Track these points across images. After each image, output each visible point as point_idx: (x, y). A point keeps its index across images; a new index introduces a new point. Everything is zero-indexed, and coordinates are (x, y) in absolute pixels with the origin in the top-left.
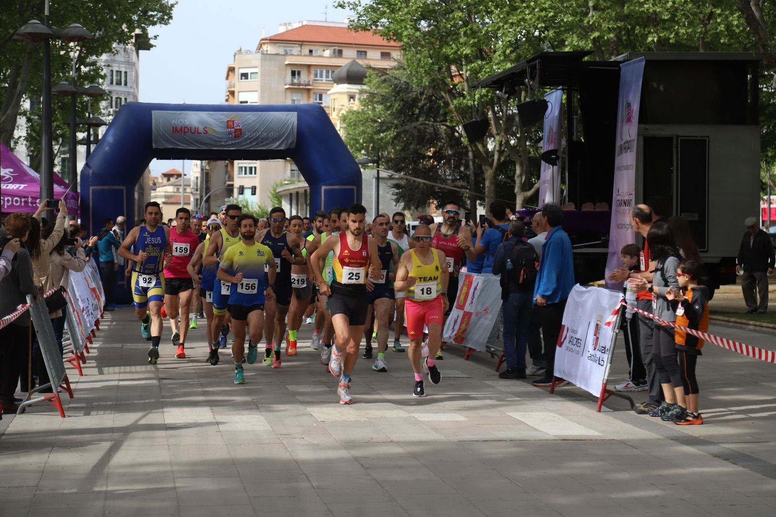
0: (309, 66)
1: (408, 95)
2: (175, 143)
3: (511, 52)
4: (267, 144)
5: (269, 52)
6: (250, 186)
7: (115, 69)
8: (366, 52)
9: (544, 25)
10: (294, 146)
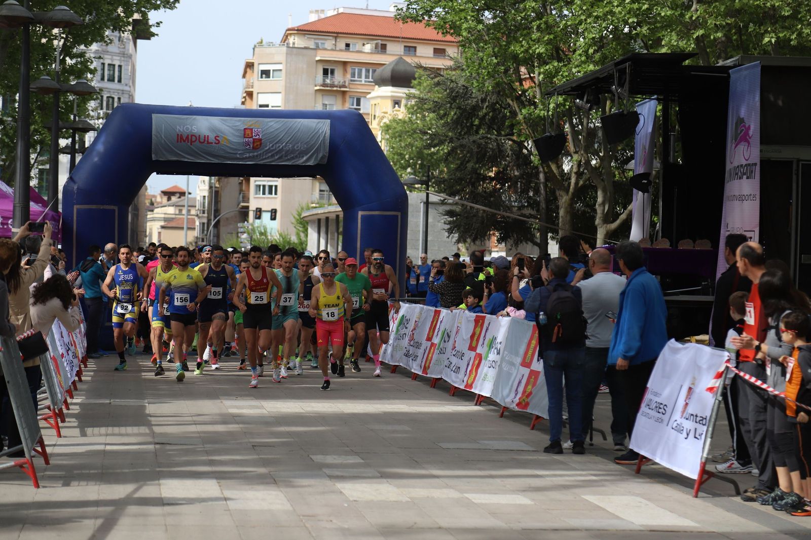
0: (345, 63)
1: (466, 102)
2: (180, 155)
3: (595, 52)
4: (293, 158)
5: (296, 46)
6: (270, 209)
7: (107, 62)
8: (415, 48)
9: (636, 20)
10: (325, 160)
